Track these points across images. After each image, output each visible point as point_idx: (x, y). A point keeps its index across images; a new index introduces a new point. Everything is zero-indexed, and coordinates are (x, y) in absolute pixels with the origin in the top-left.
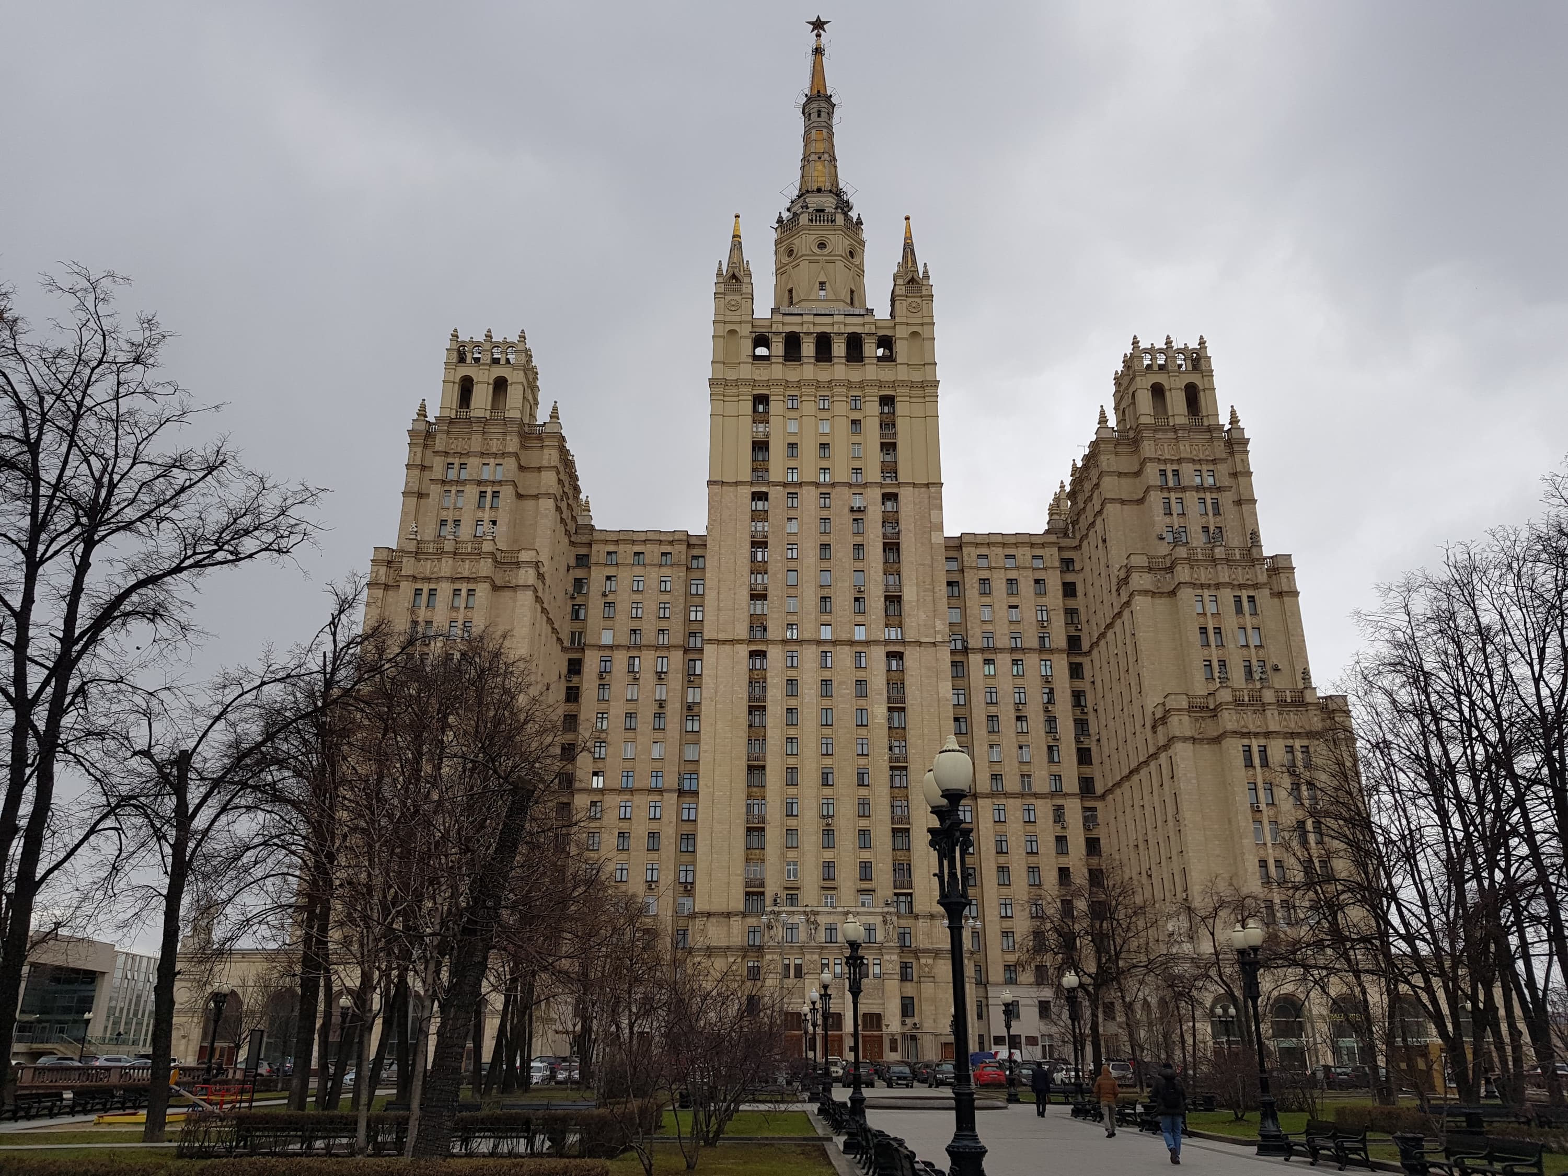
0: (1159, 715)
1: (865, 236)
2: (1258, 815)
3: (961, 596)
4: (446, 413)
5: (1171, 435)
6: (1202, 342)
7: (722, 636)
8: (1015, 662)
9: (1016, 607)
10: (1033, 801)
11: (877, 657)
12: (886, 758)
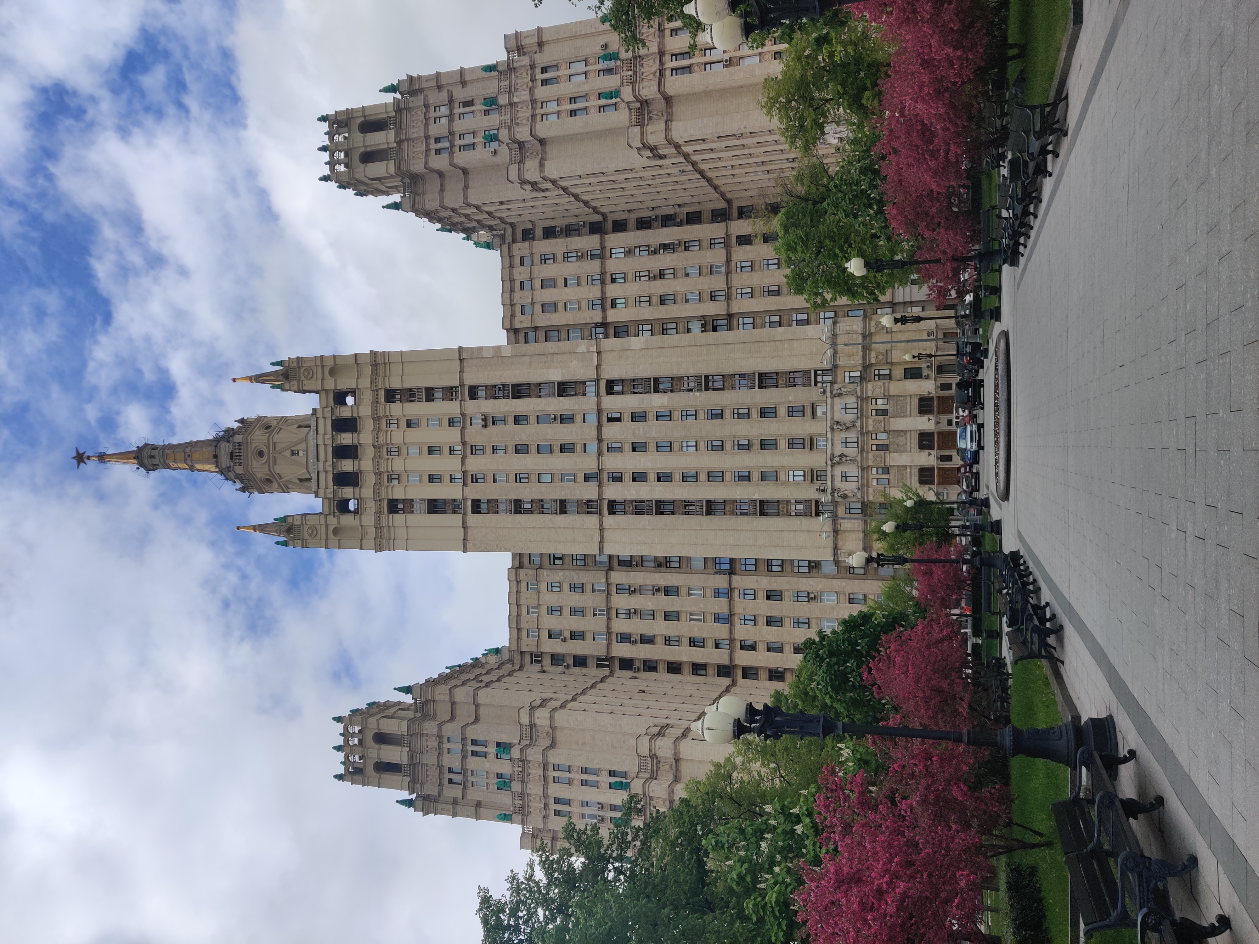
0: (649, 154)
1: (253, 416)
2: (734, 60)
3: (558, 329)
4: (406, 785)
5: (404, 145)
6: (323, 119)
7: (597, 539)
8: (613, 281)
9: (566, 280)
10: (733, 264)
11: (612, 403)
12: (697, 394)
